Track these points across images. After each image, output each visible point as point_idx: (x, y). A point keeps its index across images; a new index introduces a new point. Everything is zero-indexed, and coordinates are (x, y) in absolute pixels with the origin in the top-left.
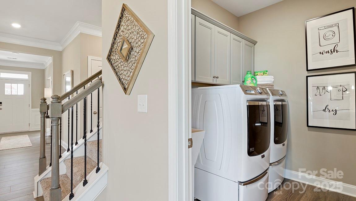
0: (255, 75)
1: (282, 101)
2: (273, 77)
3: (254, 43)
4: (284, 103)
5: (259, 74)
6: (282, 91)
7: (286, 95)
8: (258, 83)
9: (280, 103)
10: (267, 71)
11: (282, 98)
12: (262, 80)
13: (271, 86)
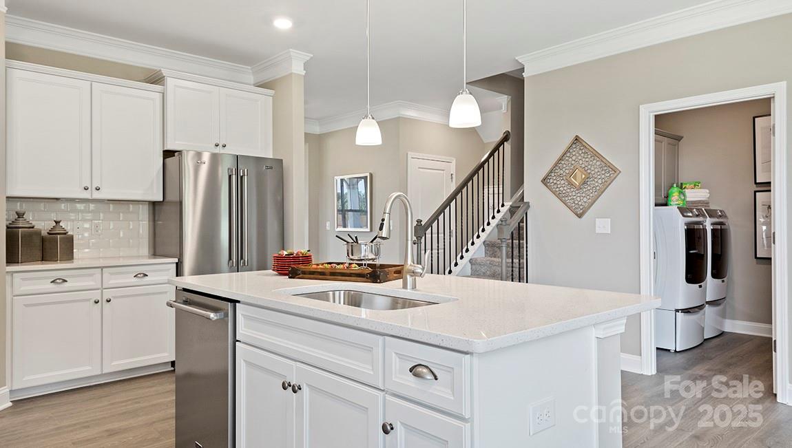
0: (681, 188)
1: (721, 224)
2: (708, 191)
3: (679, 139)
4: (723, 227)
5: (687, 186)
6: (721, 211)
7: (726, 217)
8: (688, 199)
9: (719, 227)
10: (699, 183)
11: (721, 220)
12: (694, 195)
13: (706, 203)
